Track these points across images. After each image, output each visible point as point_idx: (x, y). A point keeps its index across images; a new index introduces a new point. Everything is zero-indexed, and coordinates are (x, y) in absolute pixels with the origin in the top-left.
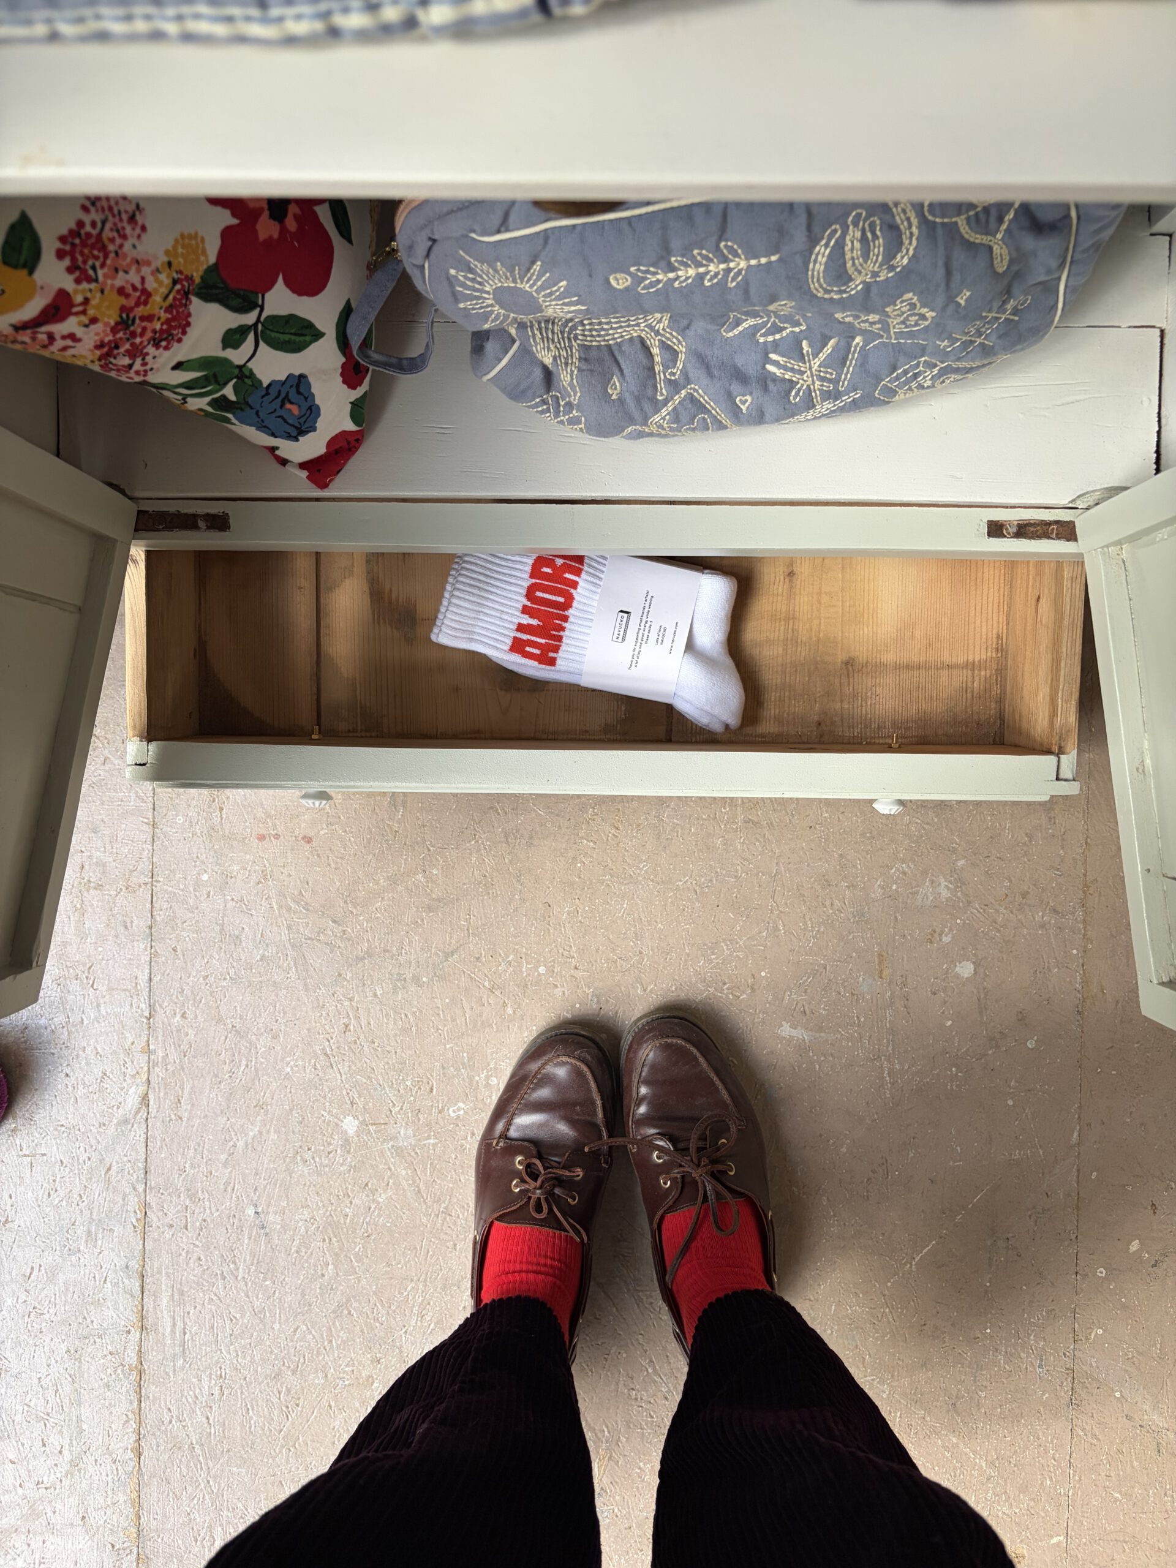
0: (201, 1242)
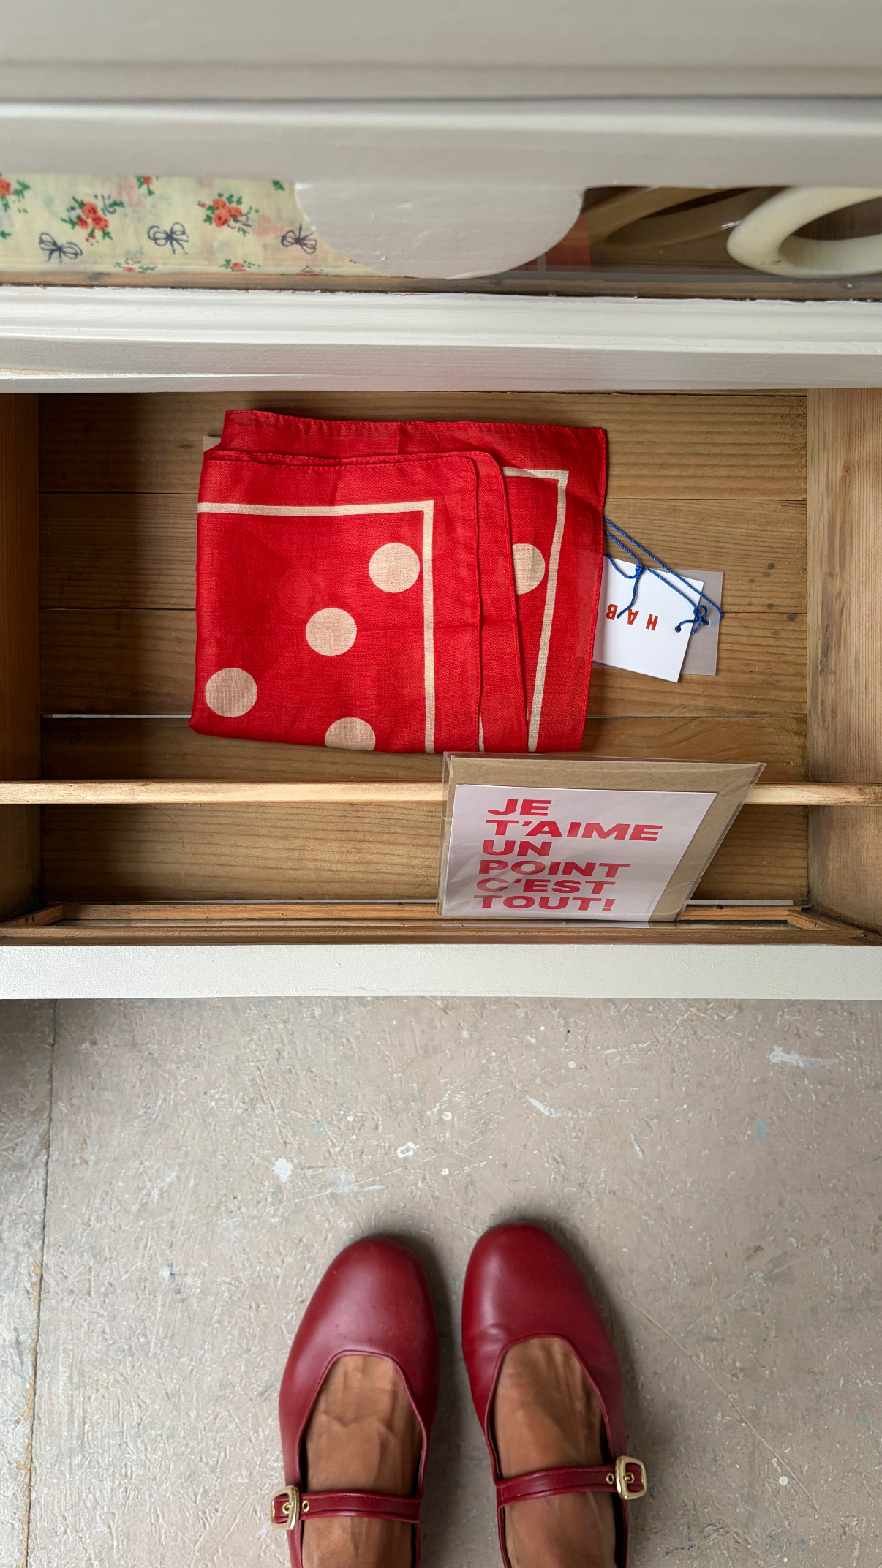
0: (106, 1310)
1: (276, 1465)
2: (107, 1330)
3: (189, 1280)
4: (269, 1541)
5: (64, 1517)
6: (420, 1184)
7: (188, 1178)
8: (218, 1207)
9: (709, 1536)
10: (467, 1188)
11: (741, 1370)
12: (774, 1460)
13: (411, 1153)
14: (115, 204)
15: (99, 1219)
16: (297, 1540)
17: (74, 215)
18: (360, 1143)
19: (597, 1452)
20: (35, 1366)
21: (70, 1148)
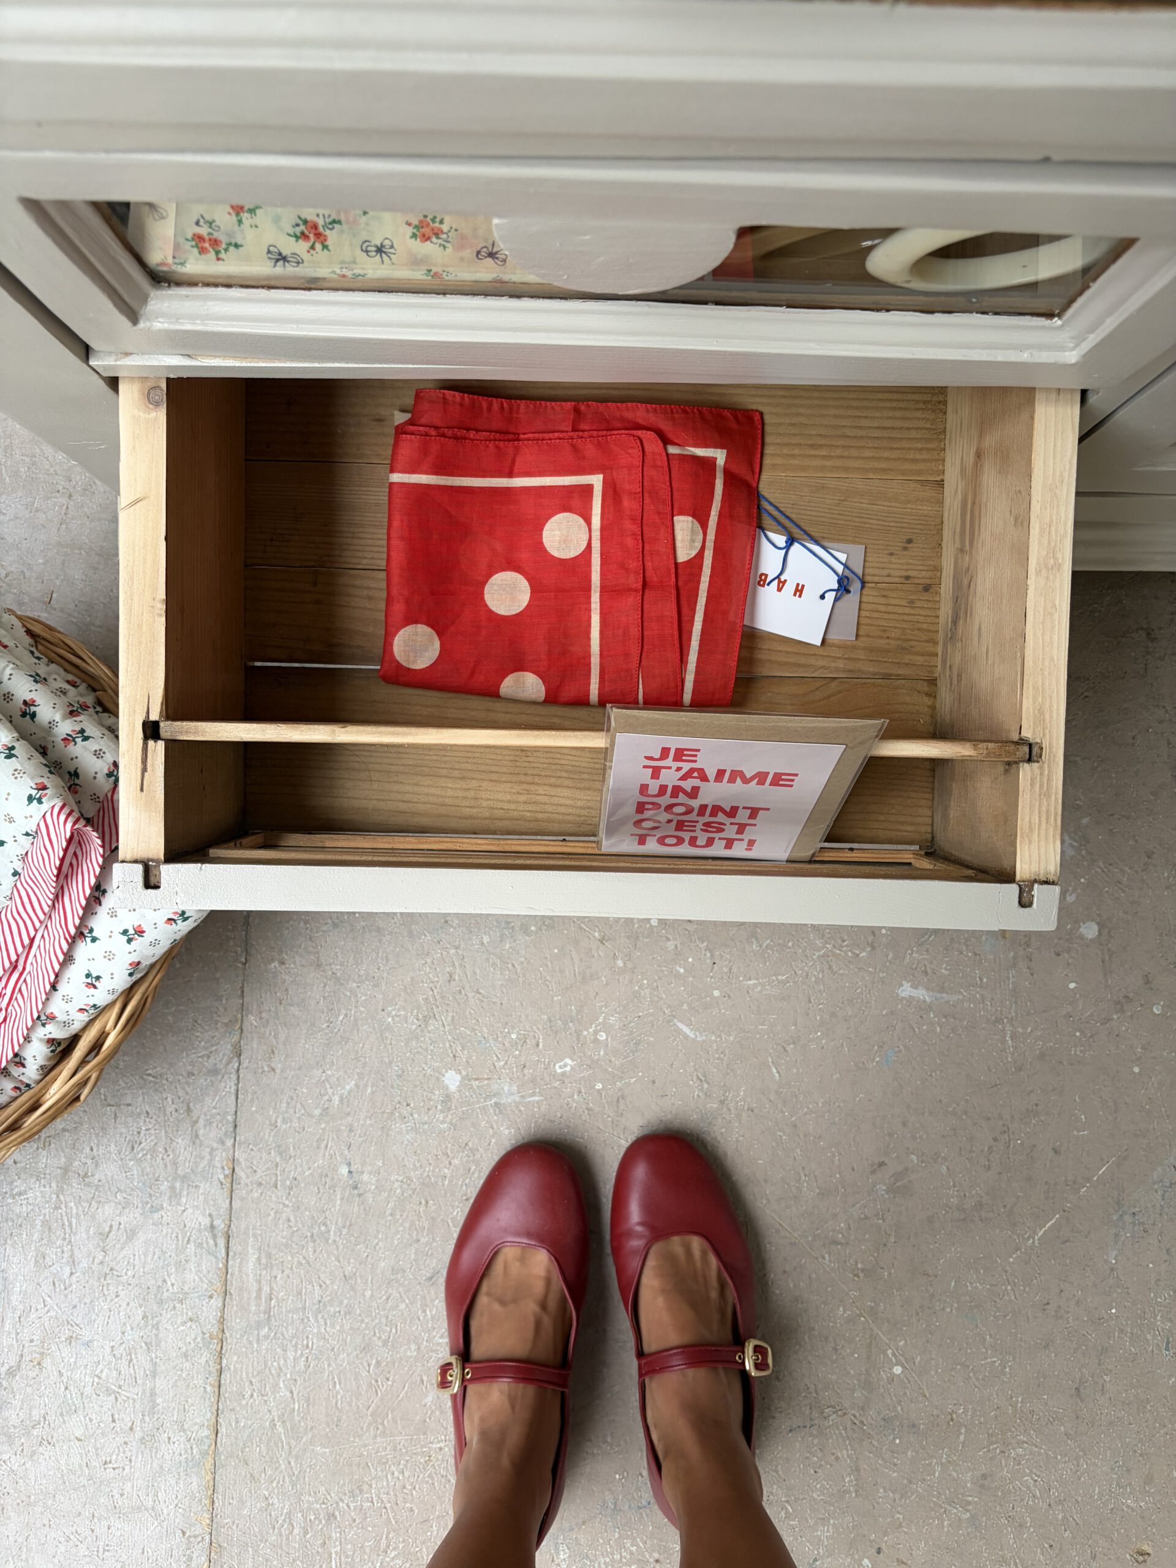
1: (441, 1341)
2: (292, 1218)
3: (365, 1177)
4: (434, 1408)
5: (251, 1382)
6: (576, 1097)
7: (366, 1086)
8: (392, 1113)
9: (829, 1416)
10: (618, 1101)
11: (862, 1270)
12: (889, 1352)
13: (568, 1069)
14: (334, 222)
15: (284, 1121)
16: (460, 1403)
17: (298, 230)
18: (523, 1059)
19: (728, 1334)
20: (227, 1248)
21: (259, 1057)
